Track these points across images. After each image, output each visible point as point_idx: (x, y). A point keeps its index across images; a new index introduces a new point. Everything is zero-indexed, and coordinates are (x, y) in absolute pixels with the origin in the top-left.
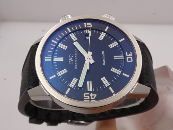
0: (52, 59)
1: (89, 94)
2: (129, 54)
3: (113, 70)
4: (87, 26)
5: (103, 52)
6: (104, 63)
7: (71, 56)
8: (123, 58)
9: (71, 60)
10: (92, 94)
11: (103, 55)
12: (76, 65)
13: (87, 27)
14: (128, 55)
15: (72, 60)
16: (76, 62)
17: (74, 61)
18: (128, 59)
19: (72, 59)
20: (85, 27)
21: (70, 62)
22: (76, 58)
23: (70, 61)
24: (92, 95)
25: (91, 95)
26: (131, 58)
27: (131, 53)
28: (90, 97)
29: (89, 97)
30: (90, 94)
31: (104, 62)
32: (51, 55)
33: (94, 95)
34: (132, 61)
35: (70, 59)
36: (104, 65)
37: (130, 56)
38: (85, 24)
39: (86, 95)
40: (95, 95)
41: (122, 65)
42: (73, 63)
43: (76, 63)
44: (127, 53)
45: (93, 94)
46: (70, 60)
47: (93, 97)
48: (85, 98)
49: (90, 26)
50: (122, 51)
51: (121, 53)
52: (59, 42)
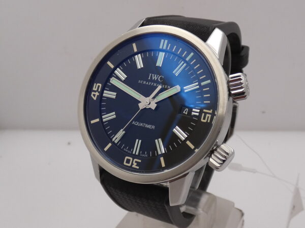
0: (163, 51)
2: (136, 164)
4: (206, 113)
5: (153, 127)
6: (136, 123)
7: (161, 79)
8: (134, 153)
9: (155, 77)
10: (98, 94)
11: (149, 126)
12: (145, 82)
13: (203, 114)
14: (136, 162)
15: (155, 79)
16: (149, 83)
17: (152, 81)
20: (204, 110)
21: (152, 75)
24: (97, 94)
25: (97, 92)
26: (129, 165)
27: (138, 168)
28: (95, 91)
29: (96, 89)
30: (99, 92)
31: (138, 123)
32: (168, 49)
33: (96, 96)
34: (125, 163)
36: (133, 123)
37: (132, 164)
38: (211, 111)
39: (99, 86)
40: (95, 98)
41: (125, 147)
42: (149, 79)
43: (147, 83)
44: (140, 161)
45: (98, 96)
46: (156, 75)
47: (94, 95)
48: (95, 84)
49: (204, 119)
50: (147, 156)
51: (143, 153)
52: (188, 63)
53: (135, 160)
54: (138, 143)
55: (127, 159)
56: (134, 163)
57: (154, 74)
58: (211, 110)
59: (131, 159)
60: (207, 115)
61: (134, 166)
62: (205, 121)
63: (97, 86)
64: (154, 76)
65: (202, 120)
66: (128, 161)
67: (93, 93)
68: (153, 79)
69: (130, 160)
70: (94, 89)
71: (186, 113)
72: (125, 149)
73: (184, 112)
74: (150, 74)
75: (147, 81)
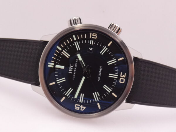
1: (79, 105)
2: (123, 75)
3: (106, 87)
4: (92, 36)
5: (101, 67)
6: (99, 78)
7: (72, 65)
8: (117, 78)
10: (82, 106)
11: (101, 70)
12: (74, 76)
13: (92, 38)
14: (122, 75)
16: (75, 73)
18: (121, 80)
20: (90, 37)
21: (70, 71)
22: (75, 69)
23: (69, 71)
24: (82, 107)
25: (81, 107)
27: (125, 74)
29: (79, 108)
30: (81, 106)
31: (99, 77)
33: (83, 107)
34: (124, 82)
35: (70, 68)
36: (99, 80)
37: (123, 78)
38: (91, 33)
39: (77, 106)
40: (85, 108)
41: (114, 84)
42: (72, 73)
44: (121, 73)
46: (70, 69)
47: (83, 108)
48: (75, 109)
50: (118, 70)
51: (116, 72)
52: (63, 49)
53: (121, 76)
54: (111, 76)
55: (121, 81)
56: (123, 77)
57: (69, 70)
58: (90, 33)
59: (121, 79)
60: (93, 35)
61: (125, 77)
62: (96, 36)
64: (70, 70)
65: (96, 38)
66: (122, 81)
67: (81, 110)
68: (72, 70)
70: (79, 109)
71: (92, 48)
73: (91, 50)
74: (69, 72)
75: (73, 74)
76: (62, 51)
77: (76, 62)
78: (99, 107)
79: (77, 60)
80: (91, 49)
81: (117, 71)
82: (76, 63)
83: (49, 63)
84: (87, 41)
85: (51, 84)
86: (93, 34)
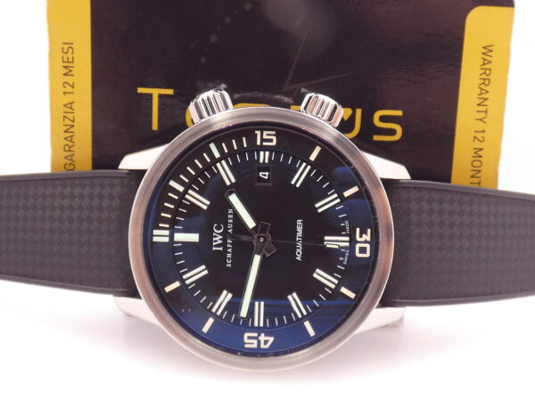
0: (171, 236)
1: (255, 335)
2: (364, 235)
3: (320, 275)
4: (263, 140)
5: (299, 222)
6: (299, 253)
7: (218, 228)
8: (347, 244)
9: (216, 239)
10: (263, 335)
11: (300, 230)
12: (229, 256)
13: (265, 144)
14: (361, 236)
15: (221, 239)
16: (229, 248)
19: (221, 237)
20: (258, 143)
21: (216, 246)
23: (214, 244)
24: (263, 337)
25: (260, 338)
26: (368, 246)
27: (369, 231)
28: (259, 342)
29: (255, 342)
30: (259, 335)
31: (298, 250)
32: (167, 226)
33: (267, 338)
34: (367, 255)
35: (216, 237)
36: (299, 258)
37: (366, 242)
38: (258, 133)
39: (249, 338)
40: (271, 339)
41: (341, 263)
42: (221, 249)
44: (358, 230)
45: (266, 335)
46: (214, 239)
47: (266, 342)
48: (246, 346)
49: (271, 141)
50: (347, 222)
51: (344, 229)
52: (188, 187)
53: (358, 238)
56: (362, 240)
57: (212, 241)
58: (256, 132)
59: (358, 246)
60: (265, 137)
61: (369, 239)
62: (274, 138)
63: (249, 341)
64: (216, 241)
65: (274, 143)
66: (363, 250)
67: (262, 346)
68: (220, 242)
69: (360, 248)
70: (255, 346)
71: (267, 173)
72: (345, 263)
73: (266, 178)
74: (214, 249)
75: (225, 251)
76: (186, 192)
77: (230, 216)
78: (312, 333)
79: (231, 211)
80: (264, 175)
81: (345, 227)
82: (231, 221)
83: (156, 232)
84: (251, 156)
85: (168, 289)
86: (265, 133)
